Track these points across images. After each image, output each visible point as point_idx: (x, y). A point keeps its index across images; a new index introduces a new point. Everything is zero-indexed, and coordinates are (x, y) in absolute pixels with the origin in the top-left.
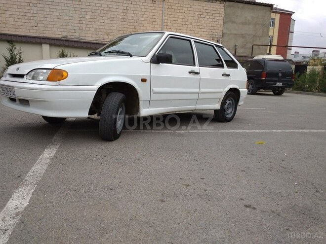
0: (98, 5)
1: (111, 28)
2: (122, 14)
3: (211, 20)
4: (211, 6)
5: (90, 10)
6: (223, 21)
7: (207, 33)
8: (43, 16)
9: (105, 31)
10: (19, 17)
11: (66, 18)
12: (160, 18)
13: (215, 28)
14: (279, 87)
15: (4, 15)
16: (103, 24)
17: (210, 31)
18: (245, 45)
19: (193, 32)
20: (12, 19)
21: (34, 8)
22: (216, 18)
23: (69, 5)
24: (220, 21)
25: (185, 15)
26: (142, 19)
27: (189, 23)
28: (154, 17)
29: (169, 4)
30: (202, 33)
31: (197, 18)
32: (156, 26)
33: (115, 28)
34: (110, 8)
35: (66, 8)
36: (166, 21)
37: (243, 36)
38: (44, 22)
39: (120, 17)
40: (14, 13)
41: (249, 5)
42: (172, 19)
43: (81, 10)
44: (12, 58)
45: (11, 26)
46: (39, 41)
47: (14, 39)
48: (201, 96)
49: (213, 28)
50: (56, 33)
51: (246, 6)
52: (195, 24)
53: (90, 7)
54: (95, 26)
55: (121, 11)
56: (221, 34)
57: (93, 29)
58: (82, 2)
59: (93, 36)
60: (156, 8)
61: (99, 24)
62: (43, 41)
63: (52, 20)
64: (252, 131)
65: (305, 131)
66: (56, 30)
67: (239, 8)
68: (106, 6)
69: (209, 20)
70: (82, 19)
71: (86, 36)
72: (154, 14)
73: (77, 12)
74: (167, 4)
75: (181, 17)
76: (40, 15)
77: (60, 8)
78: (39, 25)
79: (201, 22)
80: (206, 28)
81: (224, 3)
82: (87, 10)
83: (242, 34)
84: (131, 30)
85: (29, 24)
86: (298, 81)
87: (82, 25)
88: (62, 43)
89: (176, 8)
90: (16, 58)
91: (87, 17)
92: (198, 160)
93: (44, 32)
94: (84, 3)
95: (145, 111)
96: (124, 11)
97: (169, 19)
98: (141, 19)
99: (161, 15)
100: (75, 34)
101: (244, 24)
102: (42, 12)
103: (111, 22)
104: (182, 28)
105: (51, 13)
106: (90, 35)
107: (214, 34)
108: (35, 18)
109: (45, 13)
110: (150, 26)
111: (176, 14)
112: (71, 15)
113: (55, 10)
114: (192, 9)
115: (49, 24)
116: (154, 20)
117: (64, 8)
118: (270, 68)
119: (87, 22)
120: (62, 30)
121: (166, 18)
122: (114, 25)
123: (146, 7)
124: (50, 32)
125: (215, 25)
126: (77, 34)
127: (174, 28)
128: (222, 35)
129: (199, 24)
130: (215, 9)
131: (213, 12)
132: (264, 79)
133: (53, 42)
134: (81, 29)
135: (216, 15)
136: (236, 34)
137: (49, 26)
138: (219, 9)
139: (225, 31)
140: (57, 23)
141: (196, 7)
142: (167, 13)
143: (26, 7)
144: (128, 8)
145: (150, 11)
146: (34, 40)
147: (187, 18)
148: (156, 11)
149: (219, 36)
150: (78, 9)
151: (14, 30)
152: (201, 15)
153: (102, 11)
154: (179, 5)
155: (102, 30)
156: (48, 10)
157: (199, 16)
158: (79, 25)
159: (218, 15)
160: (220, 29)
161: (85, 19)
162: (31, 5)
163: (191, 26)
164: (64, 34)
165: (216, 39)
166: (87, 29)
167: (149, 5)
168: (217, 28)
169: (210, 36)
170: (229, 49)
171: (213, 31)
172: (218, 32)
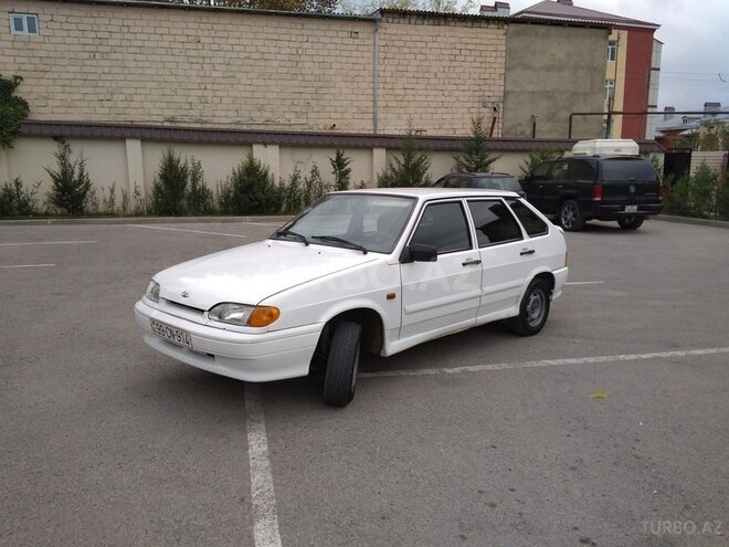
0: (237, 48)
1: (267, 95)
2: (290, 64)
3: (479, 65)
4: (479, 36)
5: (221, 61)
6: (503, 66)
7: (471, 93)
8: (122, 77)
9: (254, 101)
10: (75, 83)
11: (172, 79)
12: (368, 67)
13: (488, 81)
14: (630, 215)
15: (43, 82)
16: (248, 88)
17: (477, 88)
18: (554, 115)
19: (441, 93)
20: (59, 89)
21: (104, 63)
22: (488, 59)
23: (176, 52)
24: (497, 66)
25: (423, 57)
26: (332, 72)
27: (432, 75)
28: (356, 67)
29: (387, 37)
30: (460, 93)
31: (448, 64)
32: (362, 85)
33: (274, 95)
34: (263, 53)
35: (172, 59)
36: (382, 74)
37: (548, 95)
38: (125, 91)
39: (285, 70)
40: (63, 76)
41: (560, 28)
42: (394, 68)
43: (201, 61)
44: (64, 173)
45: (58, 103)
46: (118, 133)
47: (67, 131)
48: (485, 300)
49: (482, 82)
50: (153, 111)
51: (553, 30)
52: (444, 75)
53: (221, 54)
54: (231, 94)
55: (286, 58)
56: (502, 94)
57: (229, 101)
58: (203, 44)
59: (230, 114)
60: (361, 48)
61: (240, 87)
62: (128, 133)
63: (142, 85)
64: (581, 361)
65: (680, 353)
66: (151, 105)
67: (537, 35)
68: (254, 49)
69: (474, 65)
70: (205, 80)
71: (214, 116)
72: (355, 60)
73: (194, 66)
74: (382, 37)
75: (412, 62)
76: (116, 77)
77: (157, 58)
78: (115, 97)
79: (457, 70)
80: (468, 82)
81: (506, 27)
82: (214, 60)
83: (547, 92)
84: (309, 97)
85: (95, 97)
86: (672, 191)
87: (206, 93)
88: (167, 135)
89: (402, 44)
90: (73, 173)
91: (215, 74)
92: (498, 445)
93: (127, 111)
94: (207, 47)
95: (393, 346)
96: (292, 58)
97: (388, 68)
98: (326, 72)
99: (371, 61)
100: (193, 113)
101: (549, 69)
102: (119, 70)
103: (268, 82)
104: (417, 86)
105: (139, 71)
106: (223, 113)
107: (487, 94)
108: (107, 84)
109: (126, 71)
110: (349, 85)
111: (402, 56)
112: (181, 72)
113: (147, 64)
114: (436, 45)
115: (136, 94)
116: (355, 73)
117: (165, 58)
118: (610, 175)
119: (216, 87)
120: (165, 105)
121: (383, 68)
122: (272, 88)
123: (339, 47)
124: (139, 111)
125: (486, 76)
126: (195, 113)
127: (401, 86)
128: (504, 96)
129: (454, 76)
130: (485, 42)
131: (483, 48)
132: (598, 199)
133: (147, 134)
134: (203, 101)
135: (488, 54)
136: (533, 93)
137: (135, 98)
138: (495, 41)
139: (510, 87)
140: (154, 92)
141: (445, 40)
142: (382, 55)
143: (87, 62)
144: (300, 52)
145: (347, 54)
146: (108, 132)
147: (427, 63)
148: (359, 54)
149: (497, 99)
150: (194, 60)
151: (64, 110)
152: (455, 56)
153: (247, 61)
154: (408, 38)
155: (248, 101)
156: (133, 64)
157: (452, 58)
158: (199, 93)
159: (494, 54)
160: (498, 82)
161: (211, 80)
162: (98, 56)
163: (436, 81)
164: (169, 113)
165: (490, 105)
166: (217, 100)
167: (345, 41)
168: (492, 82)
169: (478, 99)
170: (520, 125)
171: (483, 88)
172: (495, 90)
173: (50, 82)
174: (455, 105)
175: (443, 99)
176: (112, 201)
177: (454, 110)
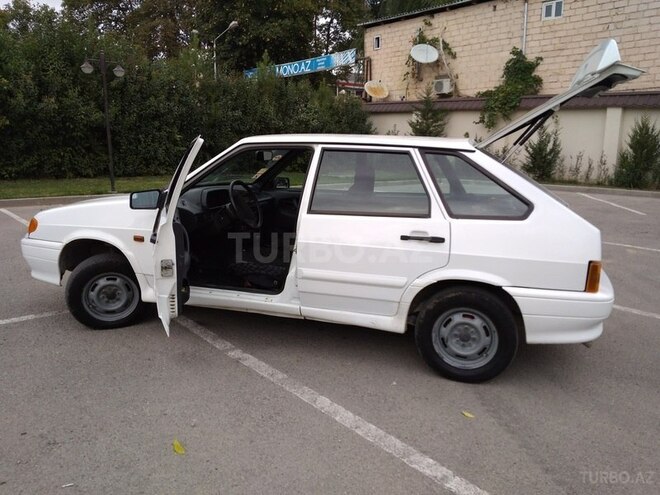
15: (557, 60)
20: (570, 64)
21: (615, 32)
40: (576, 51)
45: (568, 77)
90: (549, 141)
105: (651, 35)
173: (564, 59)
176: (577, 169)
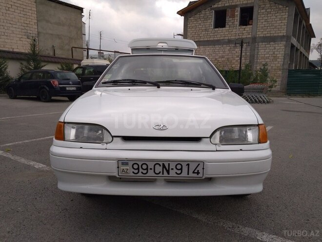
3: (23, 16)
6: (36, 19)
7: (20, 30)
13: (29, 25)
17: (23, 28)
18: (62, 46)
22: (27, 14)
24: (33, 18)
30: (14, 29)
31: (5, 11)
37: (59, 37)
49: (25, 25)
56: (37, 33)
69: (20, 15)
79: (11, 16)
80: (18, 24)
83: (58, 35)
101: (58, 24)
107: (29, 32)
125: (28, 22)
129: (9, 19)
131: (24, 7)
135: (27, 11)
136: (52, 34)
138: (30, 5)
139: (40, 30)
149: (34, 35)
157: (7, 8)
159: (30, 11)
160: (34, 27)
165: (31, 38)
168: (31, 26)
169: (24, 34)
170: (47, 50)
171: (27, 28)
172: (33, 30)
174: (11, 35)
175: (4, 30)
177: (12, 38)
